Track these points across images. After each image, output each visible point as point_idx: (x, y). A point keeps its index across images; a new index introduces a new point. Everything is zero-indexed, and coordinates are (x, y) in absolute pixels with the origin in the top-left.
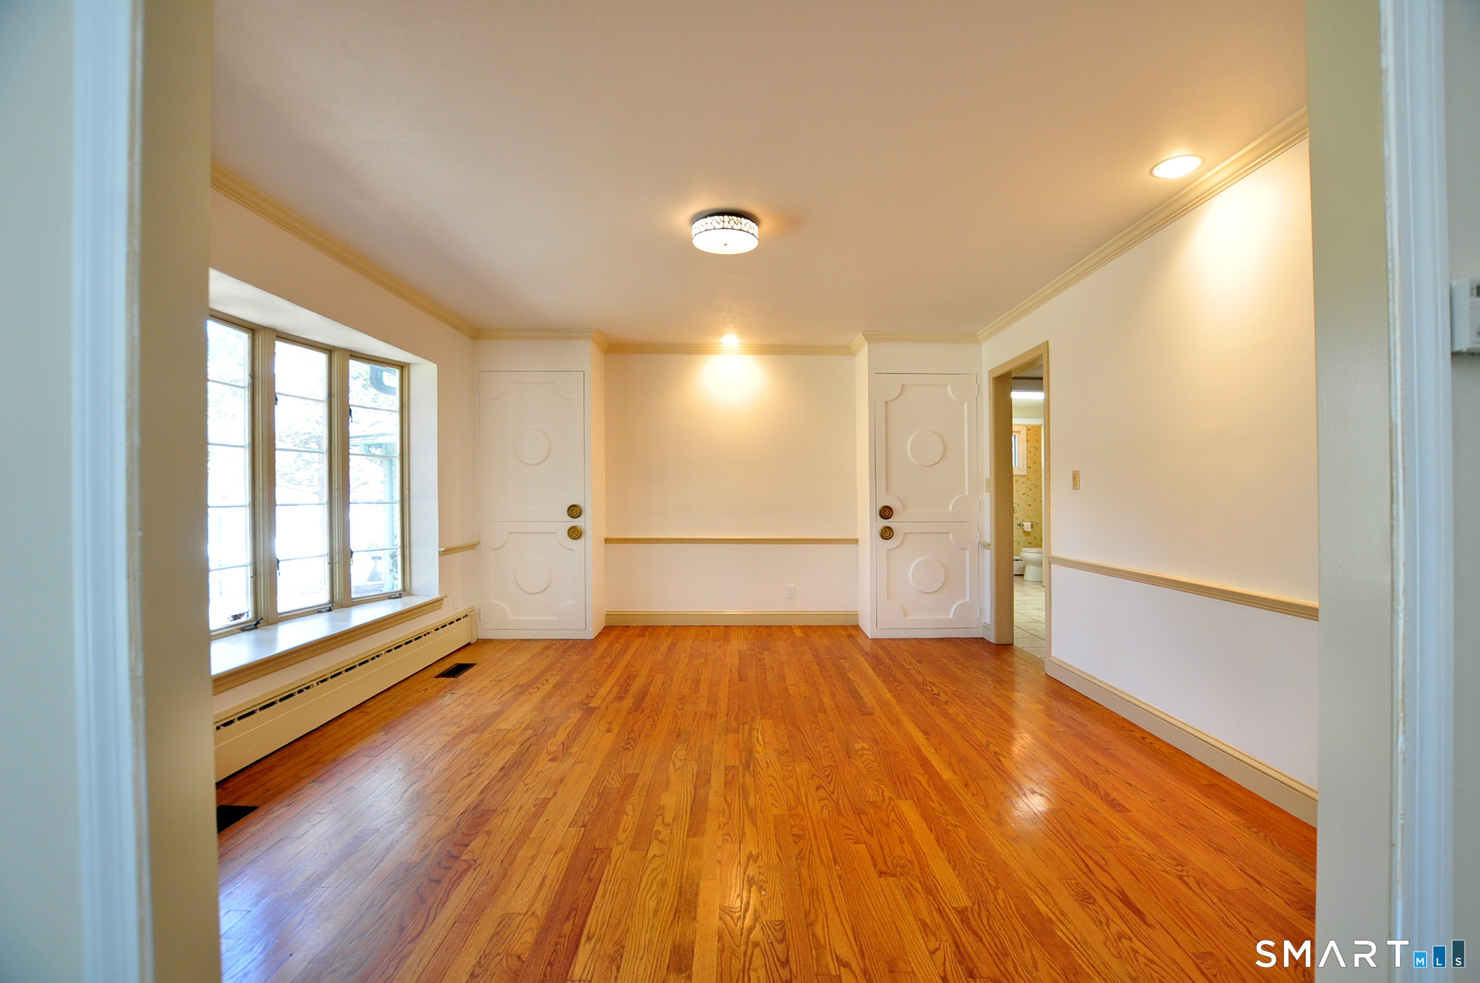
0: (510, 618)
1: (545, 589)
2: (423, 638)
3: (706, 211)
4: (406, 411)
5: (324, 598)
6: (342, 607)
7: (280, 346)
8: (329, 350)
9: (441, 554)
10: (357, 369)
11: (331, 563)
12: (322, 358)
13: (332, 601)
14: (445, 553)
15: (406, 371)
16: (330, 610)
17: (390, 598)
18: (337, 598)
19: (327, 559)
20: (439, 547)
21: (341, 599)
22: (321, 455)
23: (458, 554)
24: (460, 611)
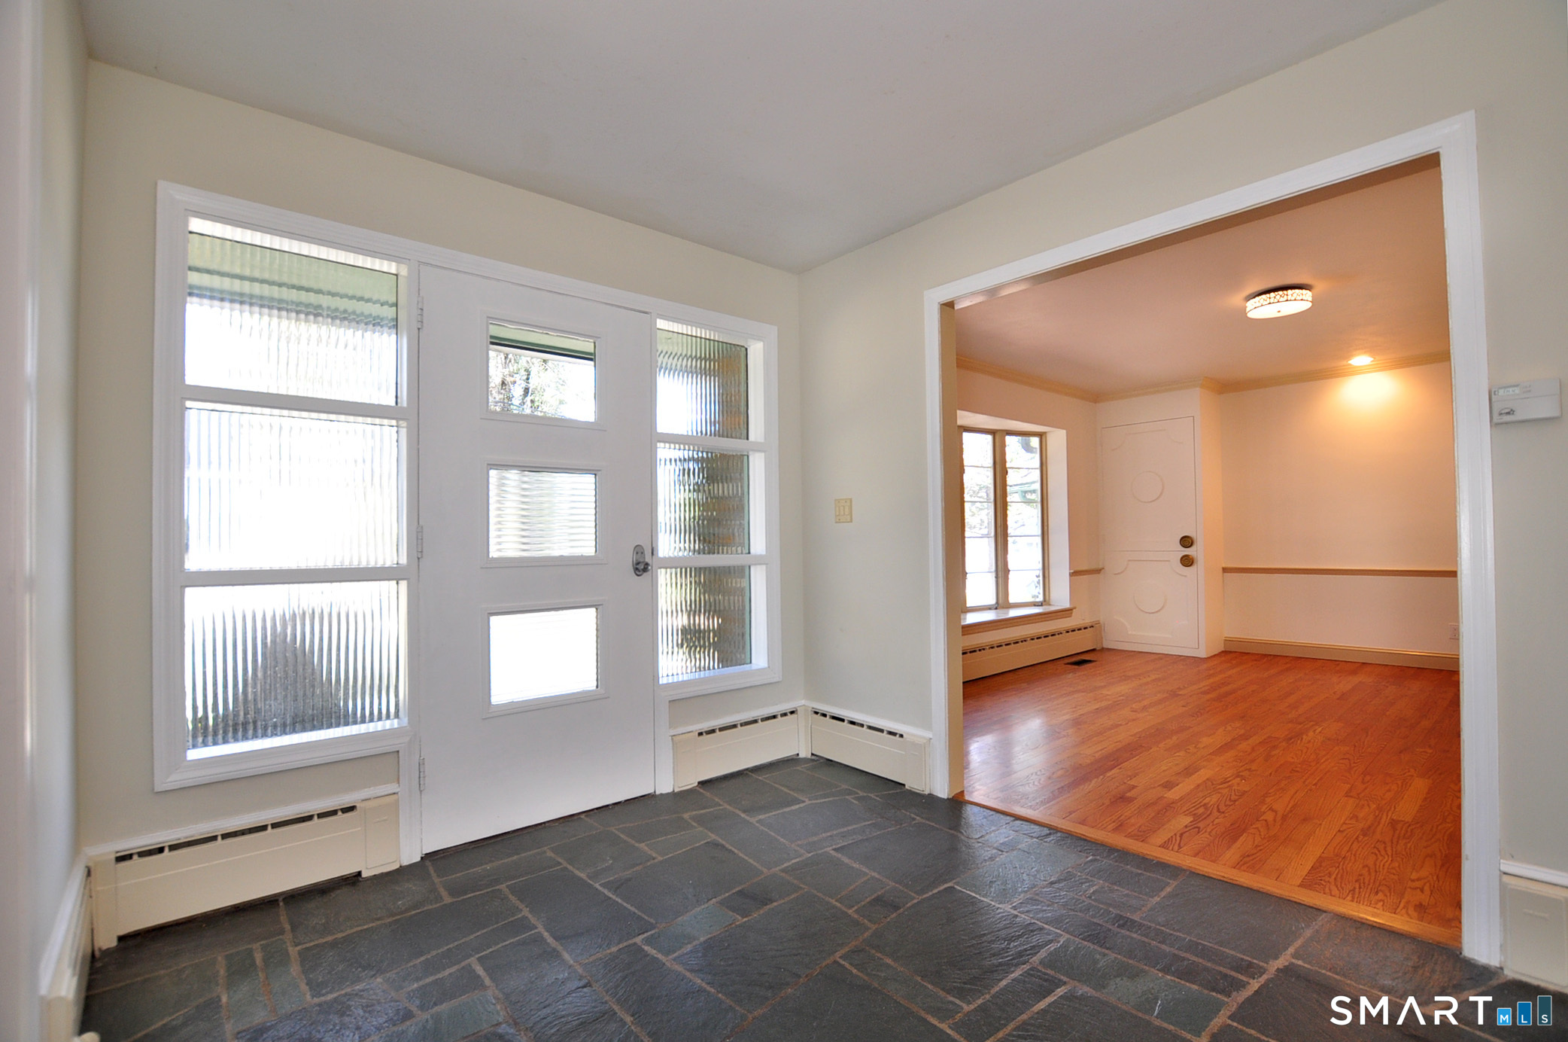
0: (1130, 633)
1: (1161, 609)
2: (1057, 636)
3: (1253, 293)
4: (1044, 468)
5: (992, 601)
6: (1003, 608)
7: (966, 436)
8: (993, 432)
9: (1072, 575)
10: (1011, 441)
11: (997, 577)
12: (989, 438)
13: (997, 603)
14: (1074, 574)
15: (1044, 437)
16: (996, 609)
17: (1035, 605)
18: (1000, 601)
19: (994, 575)
20: (1070, 569)
21: (1002, 602)
22: (990, 504)
23: (1085, 576)
24: (1087, 621)
